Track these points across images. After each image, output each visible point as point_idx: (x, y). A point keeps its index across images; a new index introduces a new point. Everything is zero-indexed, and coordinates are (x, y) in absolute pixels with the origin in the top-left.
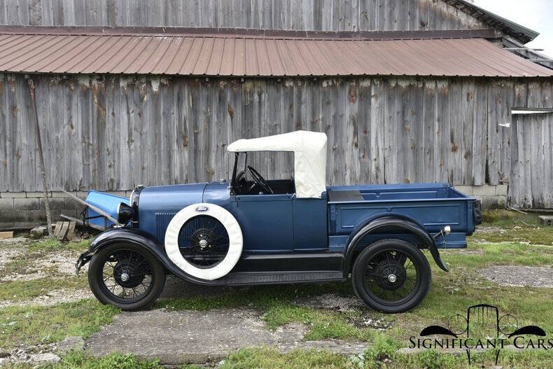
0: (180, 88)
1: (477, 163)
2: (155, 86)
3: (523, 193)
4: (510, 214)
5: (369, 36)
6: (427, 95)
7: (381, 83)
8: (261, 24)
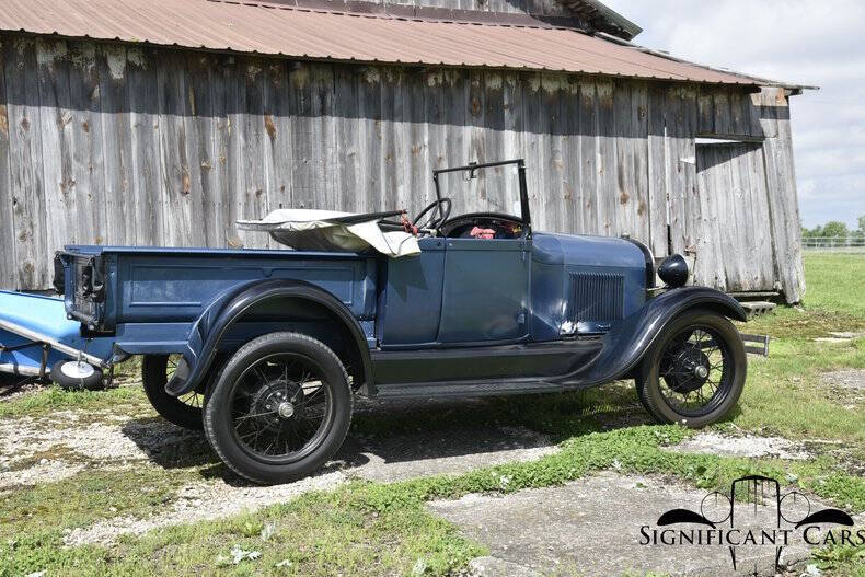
0: (169, 75)
1: (656, 222)
2: (116, 70)
3: (713, 268)
6: (584, 108)
7: (517, 85)
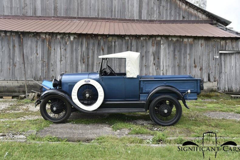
0: (82, 39)
1: (205, 73)
2: (72, 38)
3: (224, 85)
4: (219, 94)
5: (161, 22)
6: (184, 44)
7: (165, 39)
8: (117, 16)
